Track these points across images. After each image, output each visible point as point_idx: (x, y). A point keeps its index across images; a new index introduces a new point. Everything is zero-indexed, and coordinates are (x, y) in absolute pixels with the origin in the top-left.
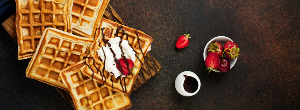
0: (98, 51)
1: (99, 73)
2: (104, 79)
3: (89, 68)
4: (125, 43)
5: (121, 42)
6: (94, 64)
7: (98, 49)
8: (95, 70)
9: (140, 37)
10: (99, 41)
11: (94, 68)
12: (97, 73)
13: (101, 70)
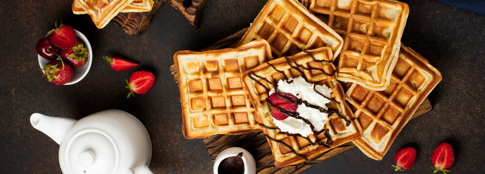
0: (330, 91)
1: (305, 66)
2: (294, 65)
3: (324, 60)
4: (306, 131)
5: (312, 127)
6: (322, 70)
7: (331, 93)
8: (313, 65)
9: (293, 155)
10: (339, 103)
11: (317, 66)
12: (308, 64)
13: (306, 72)
